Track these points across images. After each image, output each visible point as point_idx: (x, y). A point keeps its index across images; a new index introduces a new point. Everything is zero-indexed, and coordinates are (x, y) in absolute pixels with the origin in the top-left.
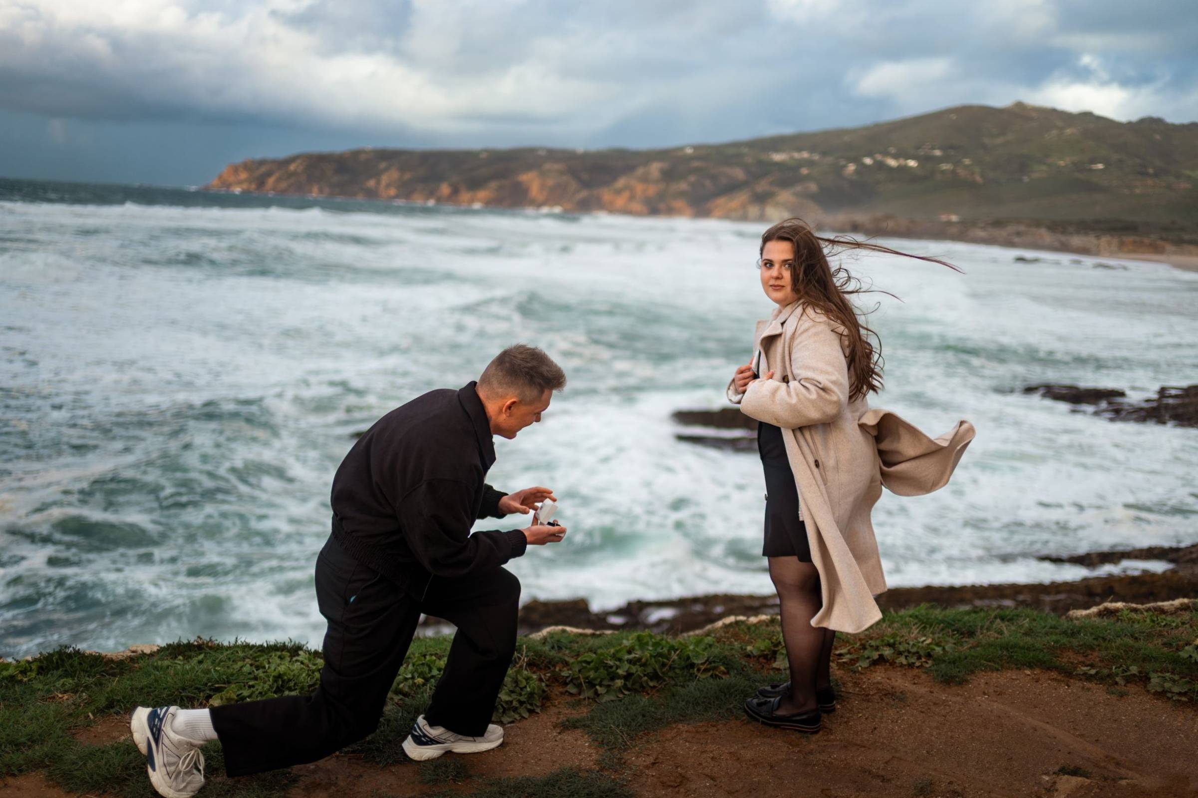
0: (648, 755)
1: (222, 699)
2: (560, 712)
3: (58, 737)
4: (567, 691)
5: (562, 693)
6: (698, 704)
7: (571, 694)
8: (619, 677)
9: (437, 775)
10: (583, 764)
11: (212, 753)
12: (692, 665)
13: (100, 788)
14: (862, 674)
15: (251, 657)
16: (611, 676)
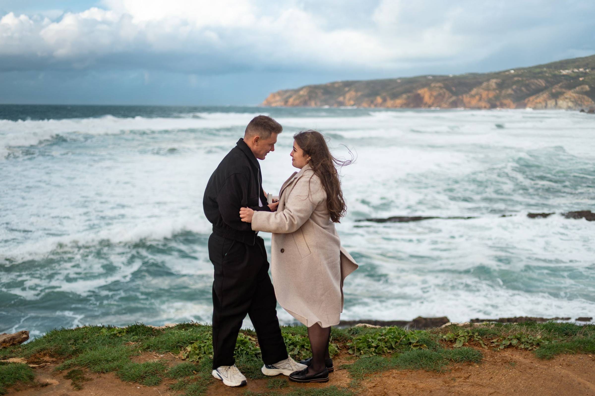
0: (373, 383)
2: (341, 362)
3: (124, 359)
4: (348, 353)
5: (345, 353)
6: (406, 361)
7: (350, 354)
8: (372, 347)
9: (274, 385)
10: (341, 385)
11: (181, 369)
12: (410, 343)
13: (134, 380)
14: (499, 352)
16: (369, 346)
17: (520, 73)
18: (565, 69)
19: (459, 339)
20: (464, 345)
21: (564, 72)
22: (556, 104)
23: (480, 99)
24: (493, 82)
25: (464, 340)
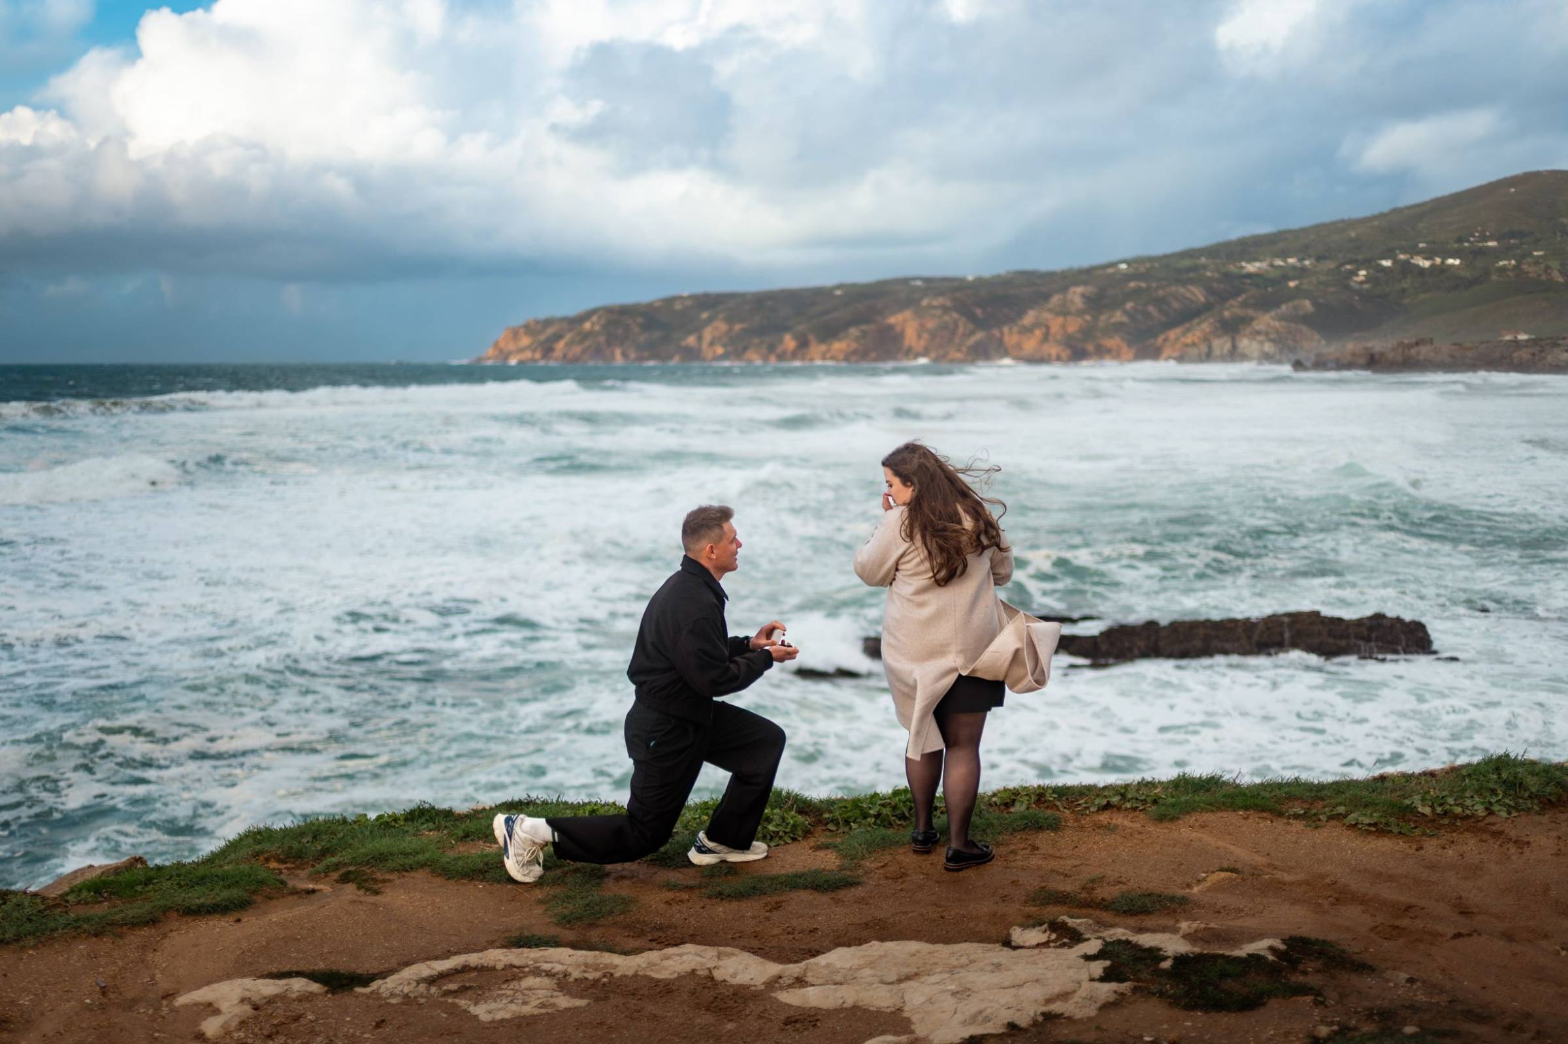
8: (870, 816)
17: (1142, 269)
18: (1251, 260)
21: (1251, 268)
22: (1234, 347)
23: (1046, 337)
24: (1076, 295)
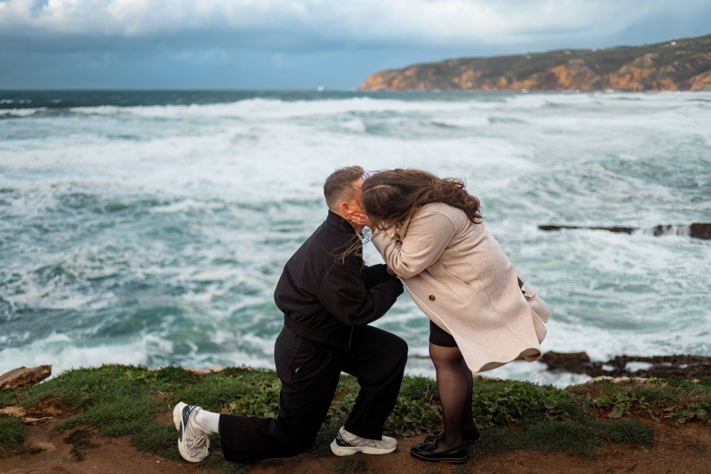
1: (237, 404)
3: (146, 417)
8: (489, 413)
9: (346, 467)
12: (545, 410)
13: (154, 450)
14: (677, 428)
15: (268, 379)
16: (484, 412)
17: (684, 45)
19: (617, 405)
20: (624, 415)
23: (631, 79)
24: (648, 58)
25: (624, 407)
